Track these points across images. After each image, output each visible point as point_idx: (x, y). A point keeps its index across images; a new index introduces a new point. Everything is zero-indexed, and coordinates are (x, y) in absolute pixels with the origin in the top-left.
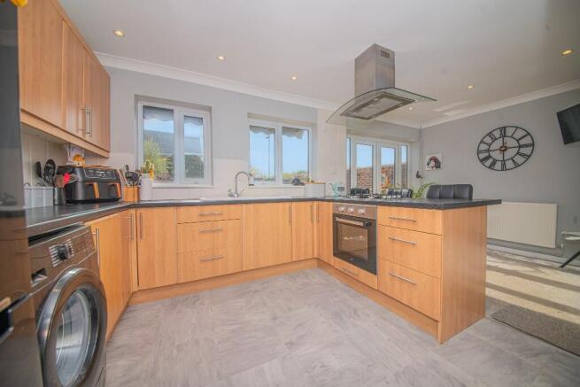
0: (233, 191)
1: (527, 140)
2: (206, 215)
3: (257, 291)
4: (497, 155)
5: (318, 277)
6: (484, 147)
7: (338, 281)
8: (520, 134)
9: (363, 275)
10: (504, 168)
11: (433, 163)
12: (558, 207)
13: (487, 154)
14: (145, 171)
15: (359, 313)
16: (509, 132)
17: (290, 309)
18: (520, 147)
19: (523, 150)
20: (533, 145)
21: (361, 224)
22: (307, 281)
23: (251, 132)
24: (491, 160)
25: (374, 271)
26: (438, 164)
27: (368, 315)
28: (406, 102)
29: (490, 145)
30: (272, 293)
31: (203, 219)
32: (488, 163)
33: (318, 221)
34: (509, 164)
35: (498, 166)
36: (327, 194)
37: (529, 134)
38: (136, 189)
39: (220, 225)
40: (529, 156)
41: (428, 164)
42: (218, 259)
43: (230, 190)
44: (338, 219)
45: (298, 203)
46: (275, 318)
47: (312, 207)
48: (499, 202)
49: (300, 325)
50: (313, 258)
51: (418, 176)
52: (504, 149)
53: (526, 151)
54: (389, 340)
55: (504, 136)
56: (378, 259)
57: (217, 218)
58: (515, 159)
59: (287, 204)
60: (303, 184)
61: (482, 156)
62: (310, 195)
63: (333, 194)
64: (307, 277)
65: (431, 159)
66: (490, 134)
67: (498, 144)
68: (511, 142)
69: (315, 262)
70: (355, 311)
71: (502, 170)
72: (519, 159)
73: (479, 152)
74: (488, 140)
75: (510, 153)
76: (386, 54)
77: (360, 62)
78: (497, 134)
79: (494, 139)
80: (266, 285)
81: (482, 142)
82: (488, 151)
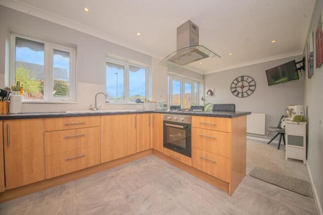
0: (93, 106)
1: (253, 83)
2: (71, 124)
3: (112, 177)
4: (239, 90)
5: (153, 162)
6: (234, 86)
7: (166, 163)
8: (250, 80)
9: (183, 158)
10: (243, 96)
11: (209, 93)
12: (266, 115)
13: (235, 89)
14: (15, 89)
15: (181, 182)
16: (245, 78)
17: (138, 188)
18: (250, 86)
19: (251, 88)
20: (255, 85)
21: (182, 127)
22: (148, 165)
23: (107, 66)
24: (237, 92)
25: (189, 155)
26: (212, 94)
27: (188, 183)
28: (205, 56)
29: (236, 85)
30: (123, 177)
31: (67, 127)
32: (236, 93)
33: (153, 126)
34: (245, 94)
35: (240, 95)
36: (157, 109)
37: (253, 80)
38: (5, 103)
39: (83, 131)
40: (254, 91)
41: (207, 93)
42: (81, 157)
43: (91, 106)
44: (167, 124)
45: (141, 115)
46: (127, 197)
47: (149, 117)
48: (250, 113)
49: (147, 199)
50: (150, 149)
51: (203, 100)
52: (243, 87)
53: (252, 88)
54: (203, 199)
55: (243, 80)
56: (192, 148)
57: (80, 126)
58: (247, 92)
59: (134, 115)
60: (143, 102)
61: (233, 90)
62: (147, 109)
63: (160, 108)
64: (146, 162)
65: (209, 91)
66: (236, 79)
67: (240, 84)
68: (246, 84)
69: (151, 151)
70: (180, 182)
71: (242, 97)
72: (250, 92)
73: (231, 88)
74: (236, 82)
75: (245, 89)
76: (195, 27)
77: (180, 30)
78: (240, 79)
79: (238, 82)
80: (119, 171)
81: (233, 83)
82: (236, 88)
